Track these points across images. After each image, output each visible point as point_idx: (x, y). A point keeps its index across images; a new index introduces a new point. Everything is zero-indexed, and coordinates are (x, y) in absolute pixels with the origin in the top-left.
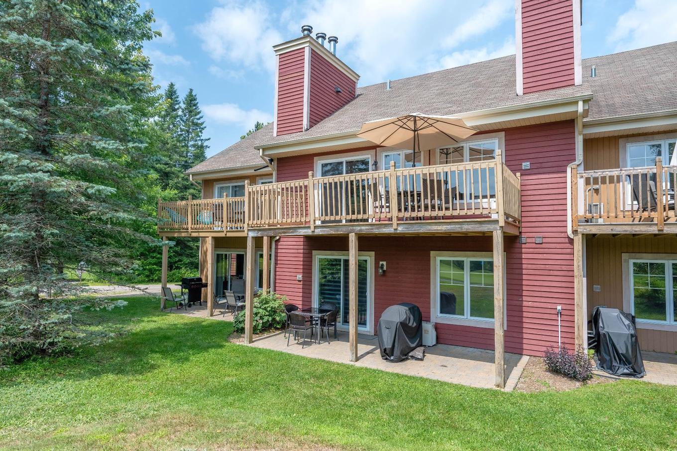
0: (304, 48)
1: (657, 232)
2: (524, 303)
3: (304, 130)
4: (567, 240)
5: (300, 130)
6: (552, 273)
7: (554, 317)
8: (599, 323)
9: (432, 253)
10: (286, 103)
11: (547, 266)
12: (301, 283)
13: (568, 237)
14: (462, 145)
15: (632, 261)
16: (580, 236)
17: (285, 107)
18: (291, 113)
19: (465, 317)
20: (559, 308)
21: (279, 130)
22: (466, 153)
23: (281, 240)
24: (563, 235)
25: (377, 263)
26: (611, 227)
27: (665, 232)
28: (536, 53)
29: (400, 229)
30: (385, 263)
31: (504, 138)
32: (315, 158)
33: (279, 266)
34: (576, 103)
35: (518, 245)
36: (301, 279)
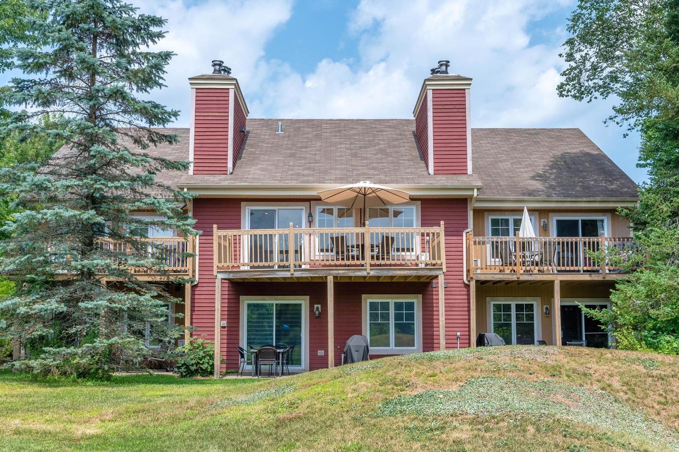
0: (228, 89)
1: (516, 279)
2: (435, 332)
3: (228, 173)
4: (463, 285)
5: (224, 172)
6: (453, 309)
7: (455, 341)
8: (484, 341)
9: (363, 296)
10: (204, 141)
11: (450, 304)
12: (226, 329)
13: (464, 283)
14: (387, 207)
15: (492, 303)
16: (474, 281)
17: (203, 145)
18: (211, 153)
19: (391, 348)
20: (459, 334)
21: (196, 168)
22: (391, 213)
23: (199, 285)
24: (460, 281)
25: (311, 306)
26: (492, 275)
27: (520, 279)
28: (443, 145)
29: (372, 273)
30: (319, 306)
31: (420, 206)
32: (242, 203)
33: (196, 313)
34: (473, 189)
35: (430, 289)
36: (226, 325)
